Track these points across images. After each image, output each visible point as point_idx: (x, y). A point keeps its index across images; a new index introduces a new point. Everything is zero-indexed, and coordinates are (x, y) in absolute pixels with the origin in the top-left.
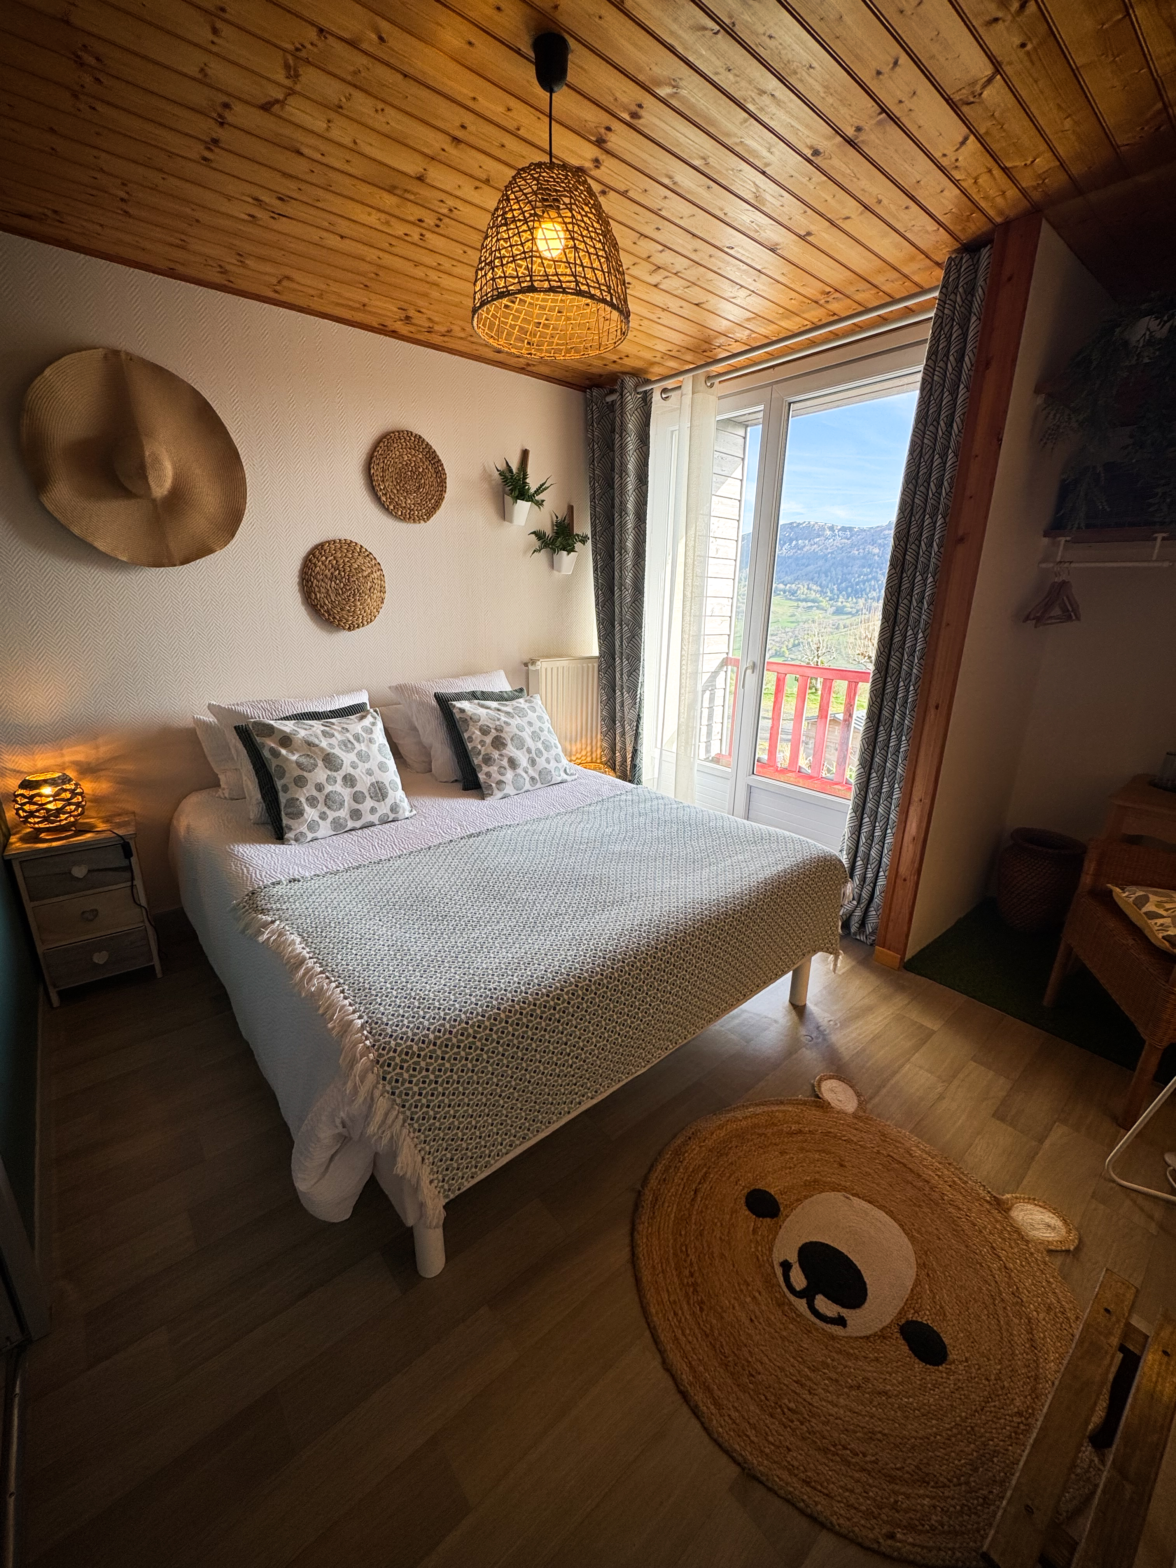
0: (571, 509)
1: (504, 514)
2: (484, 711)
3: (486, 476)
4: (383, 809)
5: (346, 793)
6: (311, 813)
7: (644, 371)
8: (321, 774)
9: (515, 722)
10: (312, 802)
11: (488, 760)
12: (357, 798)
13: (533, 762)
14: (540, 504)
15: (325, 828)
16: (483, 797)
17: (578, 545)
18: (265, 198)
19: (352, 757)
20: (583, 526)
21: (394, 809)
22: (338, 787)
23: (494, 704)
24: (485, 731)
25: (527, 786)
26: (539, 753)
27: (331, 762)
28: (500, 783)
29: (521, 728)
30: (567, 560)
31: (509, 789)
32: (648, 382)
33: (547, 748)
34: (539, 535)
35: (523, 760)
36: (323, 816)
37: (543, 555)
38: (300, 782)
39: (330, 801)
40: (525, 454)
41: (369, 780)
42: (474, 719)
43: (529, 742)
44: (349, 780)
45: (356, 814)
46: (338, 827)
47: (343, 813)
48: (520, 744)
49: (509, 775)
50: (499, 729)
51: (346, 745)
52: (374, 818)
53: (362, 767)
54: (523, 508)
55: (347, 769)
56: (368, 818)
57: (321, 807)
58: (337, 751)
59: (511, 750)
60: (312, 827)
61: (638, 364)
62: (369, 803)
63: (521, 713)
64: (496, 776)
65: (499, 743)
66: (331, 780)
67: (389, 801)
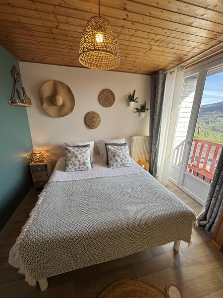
0: (145, 103)
1: (128, 105)
2: (113, 148)
3: (125, 97)
4: (85, 167)
5: (78, 163)
6: (70, 167)
7: (165, 68)
8: (73, 159)
9: (119, 151)
10: (71, 164)
11: (111, 159)
12: (80, 165)
13: (121, 161)
14: (137, 102)
15: (73, 170)
16: (108, 167)
17: (146, 111)
18: (69, 47)
19: (81, 156)
20: (148, 106)
21: (87, 168)
22: (76, 162)
23: (116, 147)
24: (112, 153)
25: (119, 166)
26: (123, 159)
27: (76, 157)
28: (113, 165)
29: (120, 153)
30: (143, 114)
31: (114, 167)
32: (166, 71)
33: (126, 158)
34: (137, 109)
35: (119, 161)
36: (73, 168)
37: (138, 113)
38: (69, 160)
39: (75, 165)
40: (135, 91)
41: (83, 161)
42: (110, 150)
43: (121, 156)
44: (79, 161)
45: (79, 168)
46: (75, 170)
47: (77, 167)
48: (119, 156)
49: (115, 163)
50: (115, 153)
51: (80, 154)
52: (83, 169)
53: (82, 158)
54: (132, 103)
55: (79, 158)
56: (81, 169)
57: (73, 166)
58: (78, 155)
59: (117, 158)
60: (70, 169)
61: (162, 67)
62: (82, 166)
63: (121, 149)
64: (112, 163)
65: (114, 156)
66: (75, 160)
67: (86, 166)
